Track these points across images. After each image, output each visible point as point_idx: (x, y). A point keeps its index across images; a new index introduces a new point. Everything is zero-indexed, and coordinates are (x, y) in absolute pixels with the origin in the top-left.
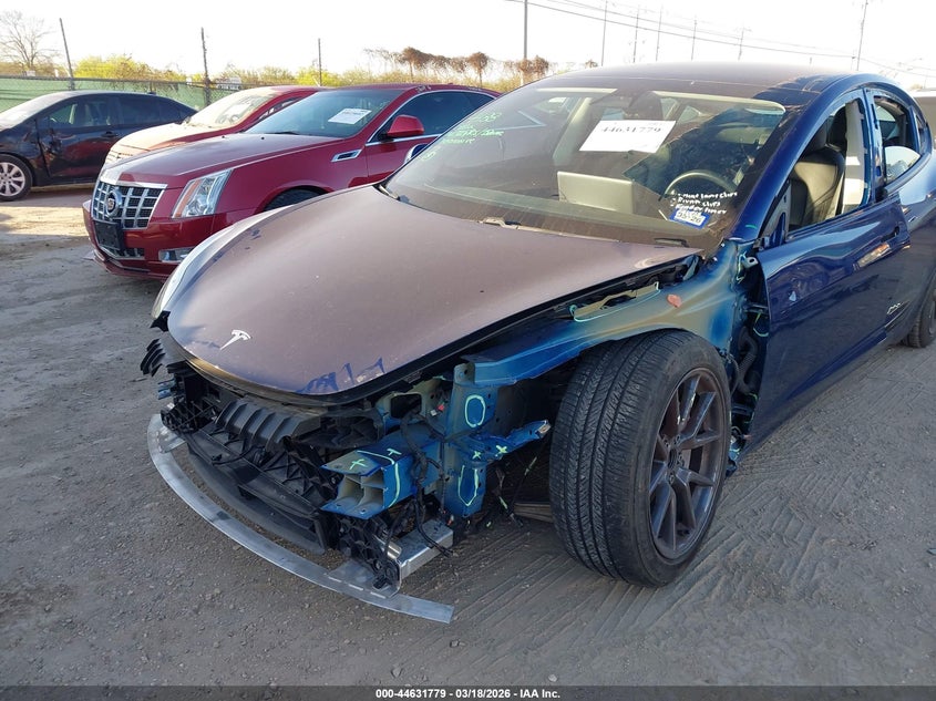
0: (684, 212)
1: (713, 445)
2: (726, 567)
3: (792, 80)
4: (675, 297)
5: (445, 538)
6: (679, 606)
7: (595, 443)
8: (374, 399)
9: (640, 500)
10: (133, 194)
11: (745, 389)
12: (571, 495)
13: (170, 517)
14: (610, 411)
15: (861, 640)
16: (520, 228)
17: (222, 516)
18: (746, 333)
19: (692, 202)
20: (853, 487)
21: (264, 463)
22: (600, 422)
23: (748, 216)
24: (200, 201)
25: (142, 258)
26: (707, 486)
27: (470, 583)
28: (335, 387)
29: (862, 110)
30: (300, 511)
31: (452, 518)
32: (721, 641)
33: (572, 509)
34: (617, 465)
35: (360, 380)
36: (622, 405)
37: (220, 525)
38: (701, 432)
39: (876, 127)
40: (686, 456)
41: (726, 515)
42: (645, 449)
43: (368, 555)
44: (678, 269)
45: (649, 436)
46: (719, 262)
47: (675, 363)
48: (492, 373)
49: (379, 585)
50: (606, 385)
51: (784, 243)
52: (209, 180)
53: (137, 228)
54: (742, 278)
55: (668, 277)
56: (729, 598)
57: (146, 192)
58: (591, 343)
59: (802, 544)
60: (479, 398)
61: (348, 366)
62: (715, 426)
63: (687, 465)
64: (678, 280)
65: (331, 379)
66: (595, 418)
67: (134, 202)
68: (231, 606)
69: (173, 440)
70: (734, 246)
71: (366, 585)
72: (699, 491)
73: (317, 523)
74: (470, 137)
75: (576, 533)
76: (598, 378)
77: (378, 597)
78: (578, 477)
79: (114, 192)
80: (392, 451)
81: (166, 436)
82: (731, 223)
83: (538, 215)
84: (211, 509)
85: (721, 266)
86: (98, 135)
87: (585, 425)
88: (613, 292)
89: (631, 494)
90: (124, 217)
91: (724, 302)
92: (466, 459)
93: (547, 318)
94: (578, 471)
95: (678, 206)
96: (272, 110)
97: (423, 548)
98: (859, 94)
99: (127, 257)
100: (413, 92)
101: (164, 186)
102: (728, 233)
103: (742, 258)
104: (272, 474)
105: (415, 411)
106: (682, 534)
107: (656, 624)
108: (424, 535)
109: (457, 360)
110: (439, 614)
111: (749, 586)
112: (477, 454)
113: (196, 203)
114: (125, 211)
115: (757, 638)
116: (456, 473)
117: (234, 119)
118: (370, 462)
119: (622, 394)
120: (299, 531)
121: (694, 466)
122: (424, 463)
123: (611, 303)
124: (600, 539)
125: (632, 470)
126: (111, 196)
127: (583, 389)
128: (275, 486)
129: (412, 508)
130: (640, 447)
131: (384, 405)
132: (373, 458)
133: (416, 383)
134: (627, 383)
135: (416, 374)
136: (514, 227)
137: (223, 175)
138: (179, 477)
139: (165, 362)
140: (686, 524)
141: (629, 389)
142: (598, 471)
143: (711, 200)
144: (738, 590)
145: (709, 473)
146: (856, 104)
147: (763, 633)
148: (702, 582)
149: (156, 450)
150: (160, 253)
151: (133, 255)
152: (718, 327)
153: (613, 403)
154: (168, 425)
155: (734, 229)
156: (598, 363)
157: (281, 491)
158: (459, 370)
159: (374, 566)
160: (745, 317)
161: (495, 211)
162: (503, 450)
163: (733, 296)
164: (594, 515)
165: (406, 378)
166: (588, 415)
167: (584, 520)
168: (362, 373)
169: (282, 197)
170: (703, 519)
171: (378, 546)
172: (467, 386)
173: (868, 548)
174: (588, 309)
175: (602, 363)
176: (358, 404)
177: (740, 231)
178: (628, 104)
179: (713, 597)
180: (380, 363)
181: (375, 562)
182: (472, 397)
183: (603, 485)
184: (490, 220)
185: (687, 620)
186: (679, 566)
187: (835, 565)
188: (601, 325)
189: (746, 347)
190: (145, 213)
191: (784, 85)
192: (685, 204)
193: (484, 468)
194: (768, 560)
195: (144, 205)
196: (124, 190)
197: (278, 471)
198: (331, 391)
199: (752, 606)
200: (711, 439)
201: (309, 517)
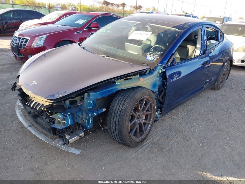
0: (149, 57)
1: (151, 114)
2: (152, 143)
3: (183, 23)
4: (142, 79)
5: (82, 134)
6: (138, 152)
7: (117, 113)
8: (64, 101)
9: (127, 127)
10: (22, 40)
11: (161, 100)
12: (112, 125)
13: (20, 125)
14: (121, 106)
15: (178, 162)
16: (110, 58)
17: (30, 126)
18: (163, 87)
19: (151, 54)
20: (189, 125)
21: (41, 114)
22: (119, 108)
23: (164, 59)
24: (39, 42)
25: (24, 57)
26: (149, 124)
27: (89, 145)
28: (54, 97)
29: (201, 31)
30: (47, 126)
31: (84, 129)
32: (145, 161)
33: (112, 129)
34: (121, 119)
35: (60, 96)
36: (124, 105)
37: (29, 128)
38: (147, 111)
39: (205, 36)
40: (144, 117)
41: (156, 130)
42: (128, 115)
43: (62, 137)
44: (144, 71)
45: (129, 112)
46: (155, 70)
47: (139, 95)
48: (94, 96)
49: (64, 144)
50: (121, 100)
51: (174, 65)
52: (42, 37)
53: (23, 49)
54: (162, 74)
55: (142, 74)
56: (150, 151)
57: (25, 39)
58: (119, 89)
59: (172, 138)
60: (91, 101)
61: (58, 92)
62: (151, 109)
63: (144, 119)
64: (144, 74)
65: (53, 95)
66: (118, 107)
67: (22, 42)
68: (31, 148)
69: (22, 106)
70: (159, 66)
71: (61, 144)
72: (147, 125)
73: (51, 129)
74: (104, 32)
75: (113, 134)
76: (120, 98)
77: (64, 148)
78: (113, 121)
79: (17, 39)
80: (69, 113)
81: (21, 105)
82: (159, 60)
83: (115, 55)
84: (28, 124)
85: (155, 71)
86: (18, 21)
87: (116, 109)
88: (126, 77)
89: (124, 126)
90: (19, 46)
91: (156, 80)
92: (88, 116)
93: (110, 82)
94: (113, 120)
95: (148, 55)
96: (64, 17)
97: (76, 136)
98: (201, 27)
99: (20, 56)
100: (98, 16)
101: (30, 38)
102: (158, 63)
103: (162, 69)
104: (43, 116)
105: (75, 104)
106: (141, 135)
107: (131, 156)
108: (76, 133)
109: (86, 92)
110: (77, 152)
111: (156, 148)
112: (90, 115)
113: (38, 43)
114: (20, 44)
115: (154, 161)
116: (86, 119)
117: (53, 19)
118: (62, 116)
119: (124, 102)
120: (48, 131)
121: (146, 119)
122: (76, 117)
123: (125, 80)
124: (118, 136)
125: (125, 120)
126: (16, 40)
127: (116, 100)
128: (43, 120)
129: (74, 127)
130: (127, 115)
131: (68, 102)
132: (63, 115)
133: (75, 97)
134: (126, 100)
135: (75, 95)
136: (108, 58)
137: (45, 36)
138: (21, 116)
139: (16, 88)
140: (142, 132)
141: (126, 101)
142: (117, 120)
143: (156, 54)
144: (153, 149)
145: (150, 121)
146: (200, 30)
147: (156, 159)
148: (145, 147)
149: (17, 109)
150: (28, 56)
151: (22, 56)
152: (154, 86)
153: (122, 104)
154: (21, 102)
155: (160, 62)
156: (121, 94)
157: (44, 121)
158: (86, 94)
159: (63, 140)
160: (162, 83)
161: (105, 53)
162: (95, 114)
163: (158, 78)
164: (116, 130)
165: (72, 96)
166: (116, 107)
167: (114, 131)
168: (61, 94)
169: (61, 43)
170: (147, 132)
171: (64, 135)
172: (87, 98)
173: (187, 140)
174: (120, 80)
175: (122, 94)
176: (60, 102)
177: (161, 62)
178: (142, 27)
179: (147, 150)
180: (66, 92)
181: (64, 139)
182: (89, 101)
183: (118, 124)
184: (103, 55)
185: (139, 156)
186: (139, 143)
187: (178, 144)
188: (122, 85)
189: (162, 91)
190: (25, 45)
191: (181, 25)
192: (150, 55)
193: (93, 118)
194: (163, 142)
195: (25, 43)
196: (19, 38)
197: (44, 116)
198: (53, 98)
199: (155, 153)
200: (150, 113)
201: (49, 128)
